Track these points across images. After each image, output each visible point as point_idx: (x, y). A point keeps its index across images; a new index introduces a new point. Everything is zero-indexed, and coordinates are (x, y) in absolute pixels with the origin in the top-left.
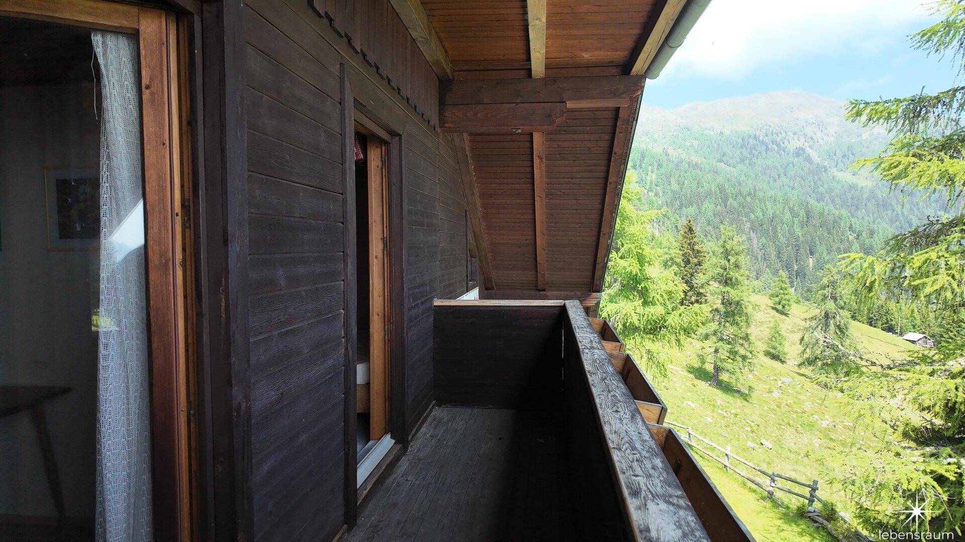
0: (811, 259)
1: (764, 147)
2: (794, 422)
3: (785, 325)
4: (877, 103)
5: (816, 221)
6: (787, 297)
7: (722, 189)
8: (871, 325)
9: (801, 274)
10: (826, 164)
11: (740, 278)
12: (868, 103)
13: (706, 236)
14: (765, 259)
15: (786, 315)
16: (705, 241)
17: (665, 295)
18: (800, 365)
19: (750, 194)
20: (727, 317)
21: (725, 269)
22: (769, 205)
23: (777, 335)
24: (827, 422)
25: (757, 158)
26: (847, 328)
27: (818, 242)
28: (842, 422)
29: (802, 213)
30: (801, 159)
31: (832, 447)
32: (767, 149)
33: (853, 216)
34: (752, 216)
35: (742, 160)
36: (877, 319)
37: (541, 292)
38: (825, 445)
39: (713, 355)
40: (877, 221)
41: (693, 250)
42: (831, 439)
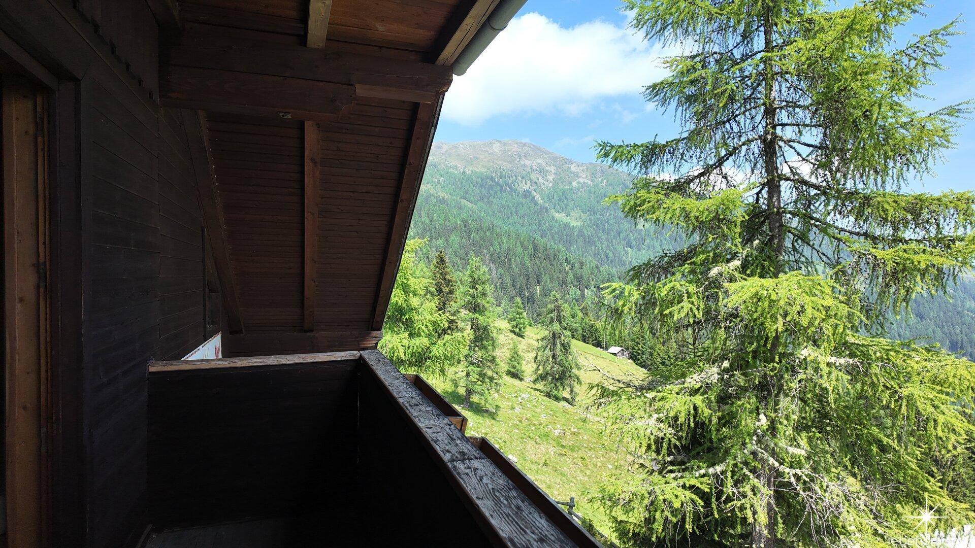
0: (538, 287)
1: (499, 188)
2: (533, 434)
3: (522, 345)
4: (620, 147)
5: (541, 254)
6: (522, 321)
7: (466, 225)
8: (585, 342)
9: (530, 300)
10: (547, 205)
11: (487, 305)
12: (613, 146)
13: (454, 266)
14: (503, 288)
15: (522, 336)
16: (453, 271)
17: (430, 326)
18: (535, 381)
19: (489, 229)
20: (476, 341)
21: (474, 297)
22: (505, 239)
23: (516, 355)
24: (559, 431)
25: (494, 197)
26: (569, 346)
27: (543, 272)
28: (570, 429)
29: (531, 247)
30: (528, 200)
31: (563, 453)
32: (502, 190)
33: (567, 250)
34: (492, 249)
35: (482, 199)
36: (589, 337)
37: (308, 334)
38: (558, 452)
39: (465, 378)
40: (585, 255)
41: (445, 279)
42: (562, 446)
